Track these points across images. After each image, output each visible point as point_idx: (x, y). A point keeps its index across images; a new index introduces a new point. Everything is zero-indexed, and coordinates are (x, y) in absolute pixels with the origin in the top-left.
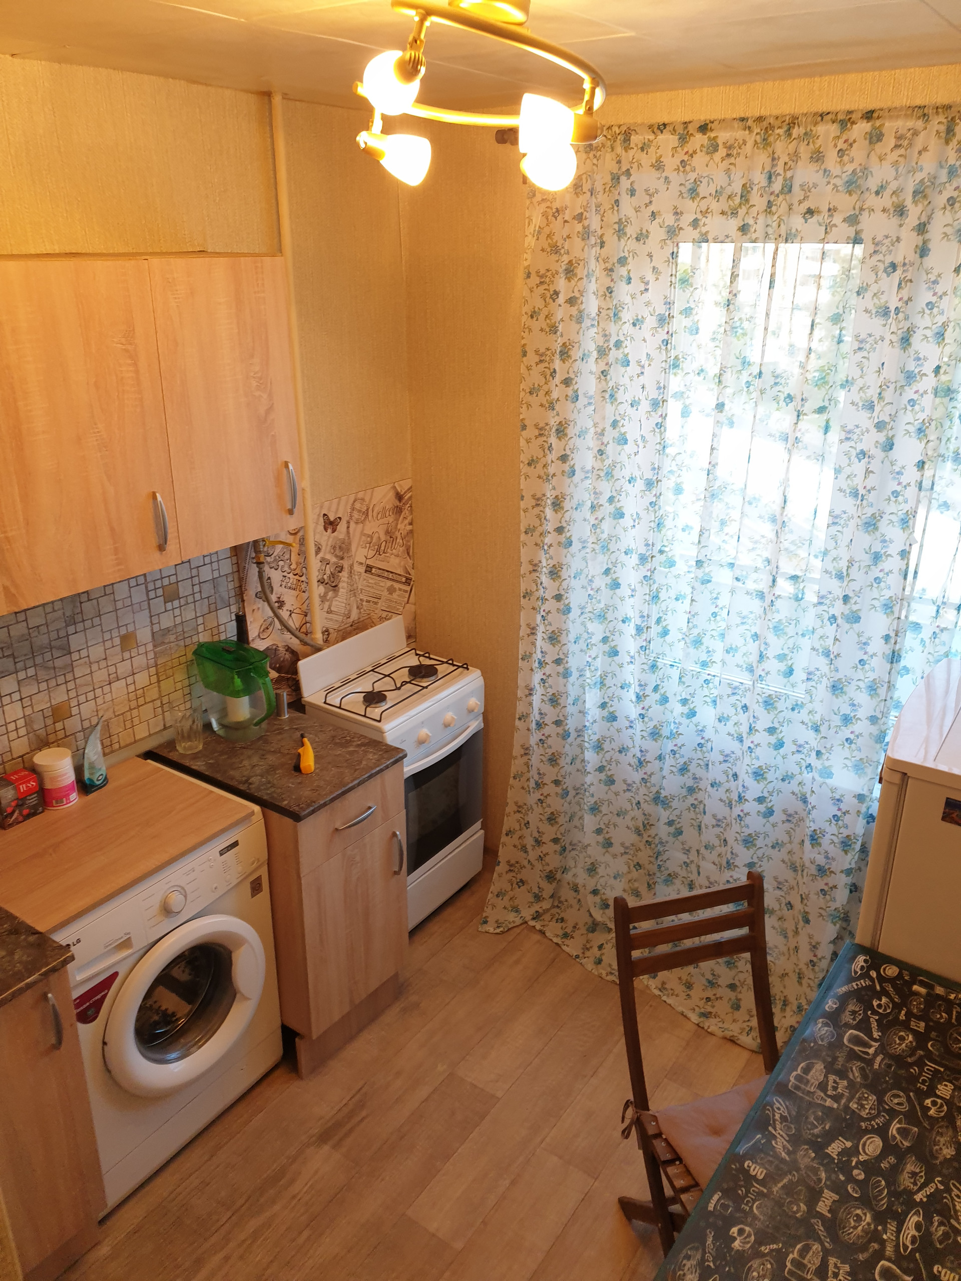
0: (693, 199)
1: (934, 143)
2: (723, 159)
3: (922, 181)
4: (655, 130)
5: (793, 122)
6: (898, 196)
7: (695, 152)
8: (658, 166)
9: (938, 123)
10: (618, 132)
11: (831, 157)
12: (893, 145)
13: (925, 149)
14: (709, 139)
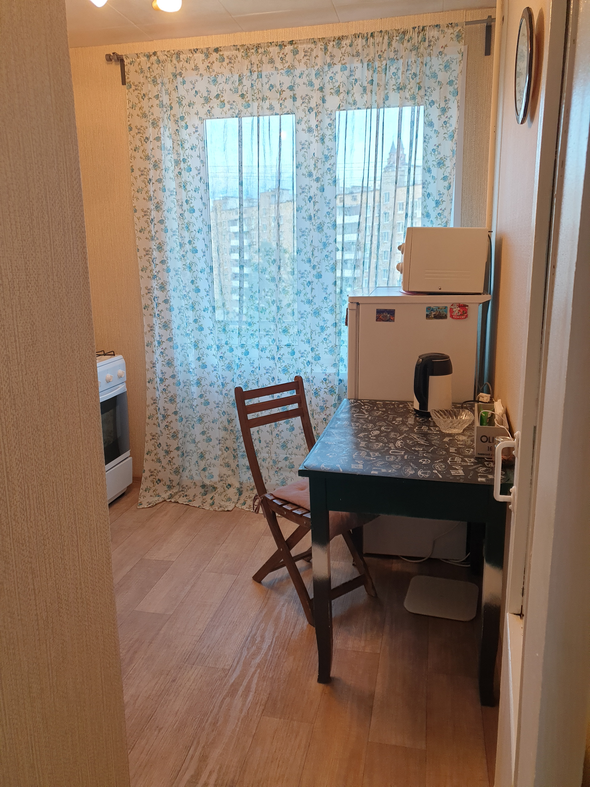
0: (215, 85)
1: (320, 54)
2: (228, 64)
3: (318, 69)
4: (193, 51)
5: (258, 47)
6: (309, 77)
7: (213, 62)
8: (196, 68)
9: (320, 45)
10: (173, 53)
11: (278, 61)
12: (303, 55)
13: (317, 56)
14: (220, 55)
